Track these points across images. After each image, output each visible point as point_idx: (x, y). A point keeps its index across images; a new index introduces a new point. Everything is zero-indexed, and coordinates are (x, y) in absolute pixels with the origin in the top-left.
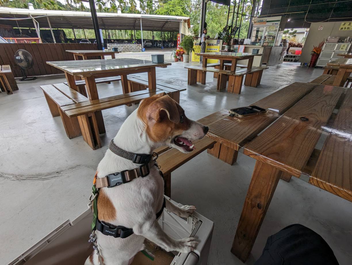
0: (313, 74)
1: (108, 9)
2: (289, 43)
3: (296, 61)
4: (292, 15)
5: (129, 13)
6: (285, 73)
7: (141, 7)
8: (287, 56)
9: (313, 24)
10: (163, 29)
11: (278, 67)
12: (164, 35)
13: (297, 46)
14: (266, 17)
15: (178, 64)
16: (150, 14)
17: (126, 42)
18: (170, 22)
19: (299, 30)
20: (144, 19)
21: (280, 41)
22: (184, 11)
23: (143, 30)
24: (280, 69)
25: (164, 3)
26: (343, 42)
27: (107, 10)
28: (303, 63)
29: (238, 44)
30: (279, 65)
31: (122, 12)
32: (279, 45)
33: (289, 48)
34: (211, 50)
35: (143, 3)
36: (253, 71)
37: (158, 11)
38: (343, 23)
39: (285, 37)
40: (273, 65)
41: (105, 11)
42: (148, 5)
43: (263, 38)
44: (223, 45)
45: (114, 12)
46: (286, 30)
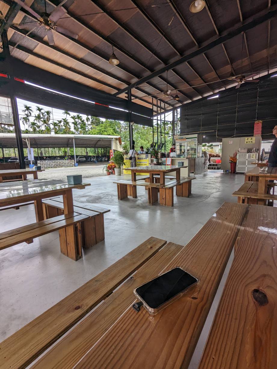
0: (236, 180)
1: (42, 130)
2: (209, 154)
3: (218, 169)
4: (206, 133)
5: (63, 134)
6: (212, 180)
7: (75, 128)
8: (210, 165)
9: (224, 139)
10: (96, 146)
11: (205, 175)
12: (98, 151)
13: (216, 157)
14: (185, 135)
15: (110, 177)
16: (83, 134)
17: (58, 158)
18: (102, 140)
19: (214, 144)
20: (76, 139)
21: (201, 153)
22: (115, 131)
23: (75, 147)
24: (207, 177)
25: (96, 126)
26: (251, 152)
27: (41, 132)
28: (225, 171)
29: (165, 157)
30: (205, 173)
31: (56, 133)
32: (201, 155)
33: (210, 158)
34: (141, 164)
35: (77, 125)
36: (181, 182)
37: (91, 132)
38: (246, 138)
39: (205, 149)
40: (200, 174)
41: (39, 132)
42: (81, 128)
43: (186, 151)
44: (152, 159)
45: (48, 133)
46: (204, 144)
